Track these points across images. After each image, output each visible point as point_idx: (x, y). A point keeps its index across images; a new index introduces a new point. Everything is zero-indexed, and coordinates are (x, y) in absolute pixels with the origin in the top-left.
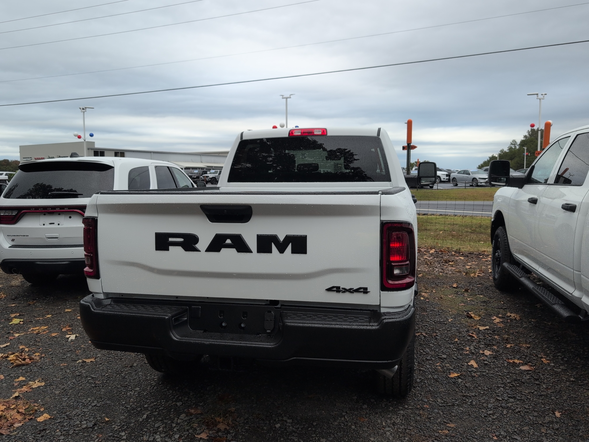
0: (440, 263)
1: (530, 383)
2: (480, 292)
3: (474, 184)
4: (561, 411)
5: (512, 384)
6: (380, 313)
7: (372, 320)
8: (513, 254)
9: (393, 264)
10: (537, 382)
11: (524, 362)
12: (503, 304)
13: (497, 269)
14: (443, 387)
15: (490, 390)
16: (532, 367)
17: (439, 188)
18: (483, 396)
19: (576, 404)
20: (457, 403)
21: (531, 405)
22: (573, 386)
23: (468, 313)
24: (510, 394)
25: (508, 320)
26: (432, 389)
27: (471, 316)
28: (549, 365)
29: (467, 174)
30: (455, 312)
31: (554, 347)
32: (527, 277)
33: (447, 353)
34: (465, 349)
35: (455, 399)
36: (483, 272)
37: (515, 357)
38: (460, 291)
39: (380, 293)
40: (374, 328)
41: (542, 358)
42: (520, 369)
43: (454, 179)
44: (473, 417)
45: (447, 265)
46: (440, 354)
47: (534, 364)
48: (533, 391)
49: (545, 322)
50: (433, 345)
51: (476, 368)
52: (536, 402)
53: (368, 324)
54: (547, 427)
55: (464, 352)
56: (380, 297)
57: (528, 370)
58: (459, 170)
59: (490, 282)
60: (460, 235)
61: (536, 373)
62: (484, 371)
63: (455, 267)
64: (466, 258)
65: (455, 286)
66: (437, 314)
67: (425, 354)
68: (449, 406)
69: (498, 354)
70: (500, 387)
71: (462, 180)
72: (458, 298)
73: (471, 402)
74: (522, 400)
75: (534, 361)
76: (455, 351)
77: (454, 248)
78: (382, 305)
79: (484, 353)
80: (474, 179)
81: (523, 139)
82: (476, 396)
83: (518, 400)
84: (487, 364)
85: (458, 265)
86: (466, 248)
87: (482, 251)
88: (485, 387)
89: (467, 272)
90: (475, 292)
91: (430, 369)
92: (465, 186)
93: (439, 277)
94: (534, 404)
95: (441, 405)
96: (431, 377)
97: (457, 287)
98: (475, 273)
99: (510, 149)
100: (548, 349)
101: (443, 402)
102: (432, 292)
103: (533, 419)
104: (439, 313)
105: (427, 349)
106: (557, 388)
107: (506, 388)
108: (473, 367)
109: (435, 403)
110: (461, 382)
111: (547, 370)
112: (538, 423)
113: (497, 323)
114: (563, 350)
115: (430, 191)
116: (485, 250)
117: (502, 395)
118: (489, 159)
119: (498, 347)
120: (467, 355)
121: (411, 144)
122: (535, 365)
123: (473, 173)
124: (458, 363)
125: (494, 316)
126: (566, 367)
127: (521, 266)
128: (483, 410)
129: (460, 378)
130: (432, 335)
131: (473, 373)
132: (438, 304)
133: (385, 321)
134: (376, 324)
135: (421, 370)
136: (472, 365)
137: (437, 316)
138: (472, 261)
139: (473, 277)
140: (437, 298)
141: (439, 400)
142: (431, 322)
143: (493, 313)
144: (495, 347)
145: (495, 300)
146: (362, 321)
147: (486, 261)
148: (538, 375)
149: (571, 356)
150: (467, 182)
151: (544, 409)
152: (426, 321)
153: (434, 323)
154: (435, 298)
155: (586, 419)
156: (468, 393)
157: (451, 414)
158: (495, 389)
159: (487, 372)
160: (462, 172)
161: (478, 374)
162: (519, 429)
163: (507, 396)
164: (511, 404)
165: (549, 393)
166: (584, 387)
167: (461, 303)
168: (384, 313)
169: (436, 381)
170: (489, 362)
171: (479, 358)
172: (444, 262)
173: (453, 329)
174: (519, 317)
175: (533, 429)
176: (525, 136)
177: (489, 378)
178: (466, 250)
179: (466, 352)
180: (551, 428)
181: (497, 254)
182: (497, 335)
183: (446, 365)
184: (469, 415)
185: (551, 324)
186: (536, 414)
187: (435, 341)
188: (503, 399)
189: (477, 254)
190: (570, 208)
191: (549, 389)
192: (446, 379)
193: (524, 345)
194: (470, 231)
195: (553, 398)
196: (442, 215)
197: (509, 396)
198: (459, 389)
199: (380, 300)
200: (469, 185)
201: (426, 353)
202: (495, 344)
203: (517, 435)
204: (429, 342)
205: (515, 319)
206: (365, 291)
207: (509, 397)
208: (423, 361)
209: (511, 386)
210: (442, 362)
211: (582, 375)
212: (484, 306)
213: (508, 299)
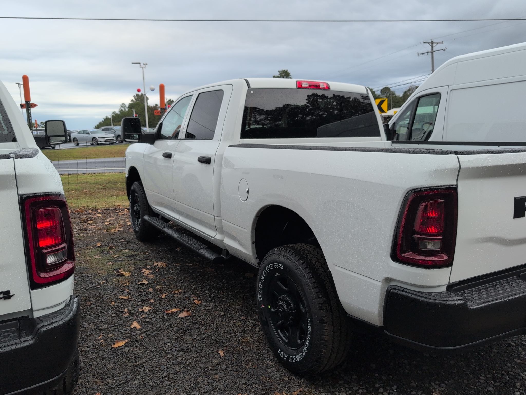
0: (78, 224)
1: (191, 329)
2: (124, 246)
3: (95, 142)
4: (223, 348)
5: (176, 336)
6: (33, 319)
7: (23, 333)
8: (151, 207)
9: (45, 251)
10: (197, 326)
11: (181, 309)
12: (148, 255)
13: (137, 221)
14: (111, 364)
15: (158, 350)
16: (189, 312)
17: (61, 148)
18: (153, 359)
19: (232, 337)
20: (130, 377)
21: (198, 352)
22: (225, 320)
23: (118, 272)
24: (177, 347)
25: (156, 270)
26: (100, 370)
27: (122, 274)
28: (201, 305)
29: (87, 134)
30: (105, 273)
31: (200, 287)
32: (169, 227)
33: (106, 321)
34: (124, 311)
35: (127, 373)
36: (123, 227)
37: (171, 306)
38: (105, 250)
39: (30, 292)
40: (27, 344)
41: (194, 300)
42: (179, 317)
43: (75, 139)
44: (149, 387)
45: (86, 224)
46: (99, 325)
47: (189, 309)
48: (196, 337)
49: (188, 264)
50: (90, 317)
51: (139, 330)
52: (201, 347)
53: (18, 341)
54: (216, 370)
55: (124, 315)
56: (30, 298)
57: (186, 316)
58: (79, 131)
59: (131, 235)
60: (92, 193)
61: (193, 317)
62: (147, 330)
63: (94, 225)
64: (103, 214)
65: (99, 245)
66: (87, 279)
67: (83, 330)
68: (123, 383)
69: (156, 308)
70: (167, 343)
71: (83, 140)
72: (104, 257)
73: (144, 371)
74: (189, 349)
75: (188, 305)
76: (114, 316)
77: (89, 207)
78: (34, 309)
79: (143, 311)
80: (94, 138)
81: (131, 103)
82: (147, 361)
83: (186, 351)
84: (148, 322)
85: (97, 223)
86: (102, 204)
87: (118, 206)
88: (153, 348)
89: (107, 228)
90: (120, 248)
91: (92, 346)
92: (87, 145)
93: (81, 239)
94: (200, 350)
95: (113, 386)
96: (96, 356)
97: (101, 245)
98: (115, 228)
99: (121, 111)
100: (197, 289)
101: (114, 381)
102: (77, 257)
103: (203, 367)
104: (89, 278)
105: (85, 323)
106: (214, 327)
107: (172, 342)
108: (136, 330)
109: (106, 386)
110: (129, 350)
111: (202, 311)
112: (209, 369)
113: (148, 275)
114: (208, 287)
115: (53, 151)
116: (120, 204)
117: (170, 351)
118: (103, 120)
119: (154, 300)
120: (128, 317)
121: (31, 102)
122: (191, 309)
123: (93, 133)
124: (121, 330)
125: (143, 268)
126: (215, 303)
127: (160, 217)
128: (157, 375)
129: (126, 346)
130: (86, 305)
131: (138, 336)
132: (85, 268)
133: (43, 330)
134: (30, 337)
135: (83, 351)
136: (135, 327)
137: (88, 282)
138: (110, 217)
139: (114, 232)
140: (83, 262)
141: (110, 381)
142: (82, 290)
143: (142, 266)
144: (152, 301)
145: (140, 252)
146: (7, 339)
147: (123, 215)
148: (195, 318)
149: (215, 291)
150: (87, 141)
151: (209, 352)
152: (77, 291)
153: (85, 291)
154: (81, 262)
155: (243, 349)
156: (139, 361)
157: (126, 393)
158: (163, 347)
159: (151, 330)
160: (82, 132)
161: (143, 335)
162: (194, 382)
163: (176, 350)
164: (180, 358)
165: (209, 333)
166: (233, 318)
167: (108, 262)
168: (39, 318)
169: (102, 358)
170: (150, 319)
171: (140, 318)
172: (82, 222)
173: (107, 292)
174: (165, 264)
175: (206, 377)
176: (132, 100)
177: (154, 336)
178: (102, 207)
179: (126, 315)
180: (220, 370)
181: (135, 208)
182: (151, 288)
183: (109, 336)
184: (145, 386)
185: (193, 265)
186: (204, 360)
187: (91, 311)
188: (172, 356)
189: (113, 209)
190: (206, 161)
191: (208, 330)
192: (112, 353)
193: (177, 292)
194: (101, 187)
195: (213, 338)
196: (71, 174)
197: (177, 349)
198: (129, 359)
199: (31, 302)
200: (90, 144)
201: (84, 328)
202: (151, 298)
203: (195, 390)
204: (84, 314)
205: (163, 267)
206: (7, 295)
207: (177, 351)
208: (83, 338)
209: (176, 338)
210: (104, 333)
211: (228, 307)
212: (131, 260)
213: (151, 249)
